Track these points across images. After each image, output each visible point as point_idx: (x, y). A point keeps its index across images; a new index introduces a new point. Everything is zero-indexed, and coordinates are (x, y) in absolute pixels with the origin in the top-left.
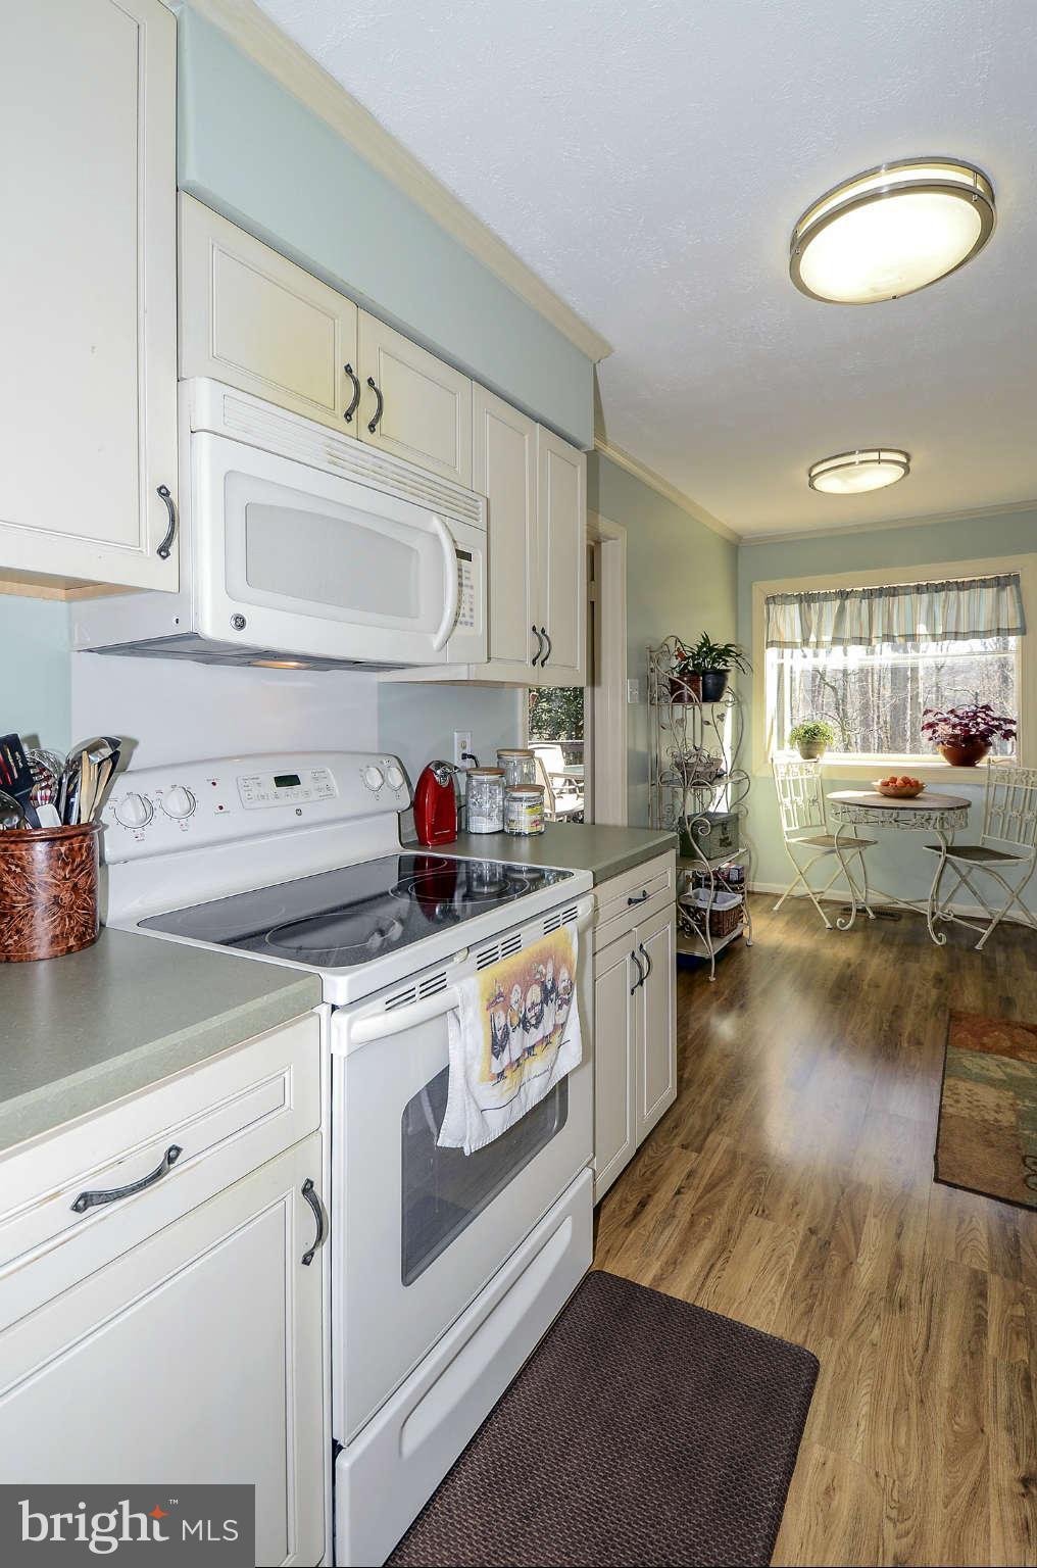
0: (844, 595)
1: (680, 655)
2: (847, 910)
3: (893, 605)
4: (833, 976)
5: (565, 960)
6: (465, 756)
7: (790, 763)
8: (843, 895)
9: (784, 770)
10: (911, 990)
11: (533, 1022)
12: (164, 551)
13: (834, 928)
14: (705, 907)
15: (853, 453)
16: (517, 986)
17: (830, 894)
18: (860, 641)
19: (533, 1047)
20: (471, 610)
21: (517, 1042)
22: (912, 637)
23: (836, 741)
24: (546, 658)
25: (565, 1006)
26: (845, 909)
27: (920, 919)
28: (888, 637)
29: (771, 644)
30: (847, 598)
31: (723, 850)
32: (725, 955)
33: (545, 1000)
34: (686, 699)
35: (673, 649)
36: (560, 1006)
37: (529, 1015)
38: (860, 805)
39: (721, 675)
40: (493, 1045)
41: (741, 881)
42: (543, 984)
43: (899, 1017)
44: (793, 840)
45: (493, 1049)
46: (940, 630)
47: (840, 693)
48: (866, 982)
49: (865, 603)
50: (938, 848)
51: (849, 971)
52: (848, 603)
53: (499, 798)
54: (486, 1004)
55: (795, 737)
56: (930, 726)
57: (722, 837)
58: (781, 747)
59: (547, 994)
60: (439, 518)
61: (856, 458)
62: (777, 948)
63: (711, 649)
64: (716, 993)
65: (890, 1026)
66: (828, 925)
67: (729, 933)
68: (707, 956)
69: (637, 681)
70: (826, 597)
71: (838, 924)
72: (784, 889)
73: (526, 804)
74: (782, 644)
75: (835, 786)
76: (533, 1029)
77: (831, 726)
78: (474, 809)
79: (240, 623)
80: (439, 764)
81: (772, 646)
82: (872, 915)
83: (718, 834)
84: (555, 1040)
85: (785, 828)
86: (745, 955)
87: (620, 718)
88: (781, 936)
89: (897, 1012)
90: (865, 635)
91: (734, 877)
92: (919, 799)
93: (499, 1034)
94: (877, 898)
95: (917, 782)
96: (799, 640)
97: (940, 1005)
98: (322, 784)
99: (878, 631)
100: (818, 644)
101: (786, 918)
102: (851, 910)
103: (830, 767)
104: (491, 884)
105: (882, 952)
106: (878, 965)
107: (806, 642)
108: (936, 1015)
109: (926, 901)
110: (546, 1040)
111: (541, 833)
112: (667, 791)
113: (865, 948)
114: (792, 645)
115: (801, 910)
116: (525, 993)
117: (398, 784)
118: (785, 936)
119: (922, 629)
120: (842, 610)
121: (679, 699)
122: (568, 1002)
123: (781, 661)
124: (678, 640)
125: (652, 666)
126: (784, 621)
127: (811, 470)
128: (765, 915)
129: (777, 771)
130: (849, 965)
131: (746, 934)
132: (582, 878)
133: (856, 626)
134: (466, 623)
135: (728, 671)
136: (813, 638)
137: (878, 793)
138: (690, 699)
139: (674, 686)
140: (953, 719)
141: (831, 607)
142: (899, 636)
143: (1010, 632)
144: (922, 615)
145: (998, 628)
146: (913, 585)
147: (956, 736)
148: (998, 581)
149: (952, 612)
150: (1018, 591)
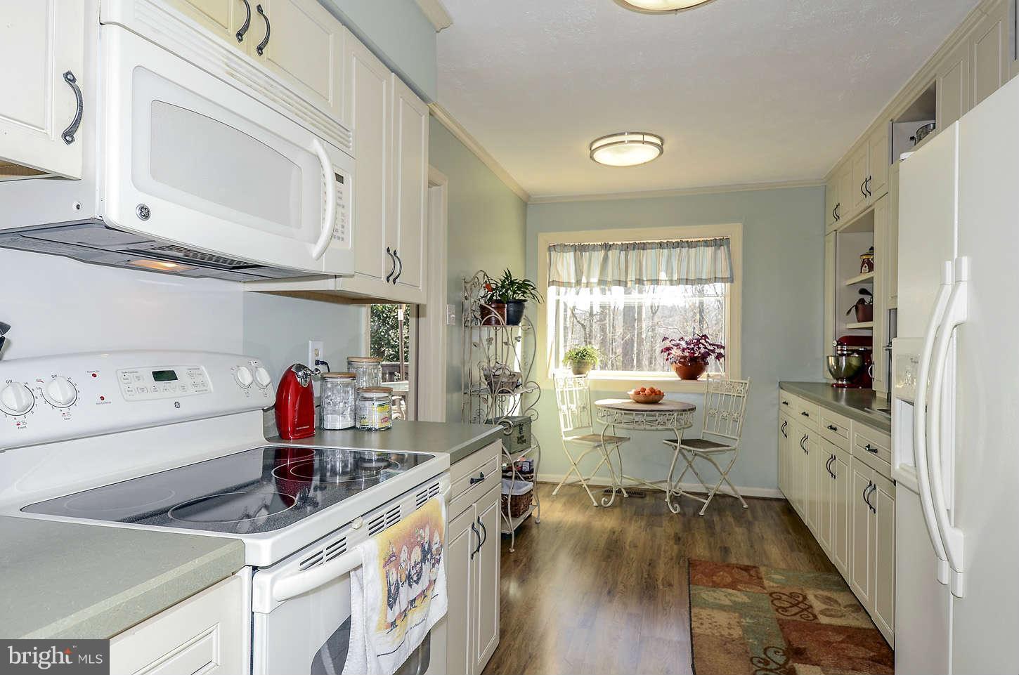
0: (607, 247)
1: (488, 286)
2: (608, 492)
3: (643, 256)
4: (602, 543)
5: (437, 525)
6: (317, 363)
7: (566, 378)
8: (606, 481)
9: (563, 384)
10: (659, 548)
11: (415, 578)
12: (69, 135)
13: (599, 506)
14: (507, 494)
15: (623, 134)
16: (405, 547)
17: (594, 480)
18: (619, 283)
19: (415, 599)
20: (343, 227)
21: (406, 594)
22: (656, 282)
23: (599, 361)
24: (397, 278)
25: (437, 565)
26: (606, 491)
27: (659, 495)
28: (639, 281)
29: (552, 283)
30: (609, 250)
31: (520, 447)
32: (521, 530)
33: (424, 560)
34: (493, 322)
35: (482, 281)
36: (434, 564)
37: (413, 572)
38: (621, 409)
39: (520, 304)
40: (389, 598)
41: (531, 471)
42: (423, 546)
43: (654, 567)
44: (569, 439)
45: (389, 601)
46: (675, 277)
47: (588, 330)
48: (628, 543)
49: (623, 253)
50: (676, 441)
51: (614, 537)
52: (610, 253)
53: (351, 398)
54: (383, 562)
55: (568, 357)
56: (668, 349)
57: (519, 436)
58: (557, 366)
59: (426, 553)
60: (320, 142)
61: (626, 138)
62: (560, 523)
63: (512, 283)
64: (515, 561)
65: (648, 575)
66: (595, 504)
67: (523, 513)
68: (508, 532)
69: (454, 306)
70: (594, 248)
71: (602, 502)
72: (561, 478)
73: (377, 403)
74: (560, 284)
75: (600, 395)
76: (414, 585)
77: (595, 348)
78: (329, 408)
79: (145, 213)
80: (300, 367)
81: (553, 285)
82: (626, 495)
83: (516, 434)
84: (429, 593)
85: (563, 429)
86: (534, 531)
87: (441, 336)
88: (560, 514)
89: (652, 564)
90: (623, 279)
91: (526, 468)
92: (661, 404)
93: (393, 588)
94: (629, 482)
95: (660, 391)
96: (573, 281)
97: (680, 556)
98: (198, 380)
99: (632, 276)
100: (588, 285)
101: (563, 500)
102: (612, 492)
103: (596, 382)
104: (344, 473)
105: (636, 521)
106: (634, 531)
107: (578, 282)
108: (679, 563)
109: (666, 481)
110: (423, 594)
111: (388, 429)
112: (475, 400)
113: (623, 519)
114: (568, 284)
115: (574, 493)
116: (410, 554)
117: (265, 384)
118: (564, 513)
119: (663, 276)
120: (606, 259)
121: (488, 323)
122: (438, 561)
123: (558, 297)
124: (485, 275)
125: (466, 294)
126: (562, 264)
127: (592, 144)
128: (547, 499)
129: (557, 383)
130: (614, 533)
131: (535, 514)
132: (441, 459)
133: (616, 271)
134: (339, 238)
135: (525, 301)
136: (584, 280)
137: (631, 400)
138: (498, 322)
139: (484, 311)
140: (683, 344)
141: (598, 256)
142: (647, 280)
143: (722, 280)
144: (663, 266)
145: (715, 278)
146: (657, 241)
147: (685, 357)
148: (715, 242)
149: (685, 264)
150: (729, 251)
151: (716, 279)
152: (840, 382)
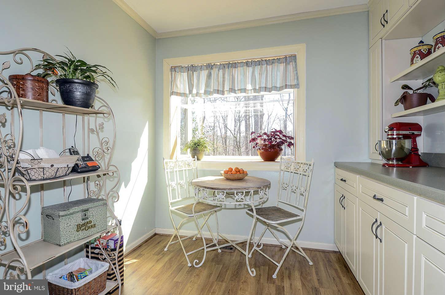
0: (210, 67)
18: (218, 92)
22: (244, 91)
23: (209, 148)
29: (172, 93)
30: (212, 68)
44: (175, 209)
46: (257, 88)
49: (221, 71)
52: (212, 71)
56: (254, 140)
66: (190, 265)
70: (201, 68)
81: (173, 95)
85: (171, 201)
90: (221, 89)
92: (245, 181)
95: (244, 171)
96: (188, 92)
99: (227, 88)
100: (197, 94)
107: (191, 92)
114: (185, 95)
119: (249, 87)
120: (209, 75)
126: (180, 81)
133: (217, 84)
136: (194, 91)
140: (265, 137)
141: (204, 74)
142: (238, 90)
143: (291, 87)
144: (249, 79)
145: (286, 85)
146: (244, 61)
147: (266, 145)
148: (286, 59)
149: (264, 76)
150: (296, 65)
151: (286, 87)
152: (391, 162)
